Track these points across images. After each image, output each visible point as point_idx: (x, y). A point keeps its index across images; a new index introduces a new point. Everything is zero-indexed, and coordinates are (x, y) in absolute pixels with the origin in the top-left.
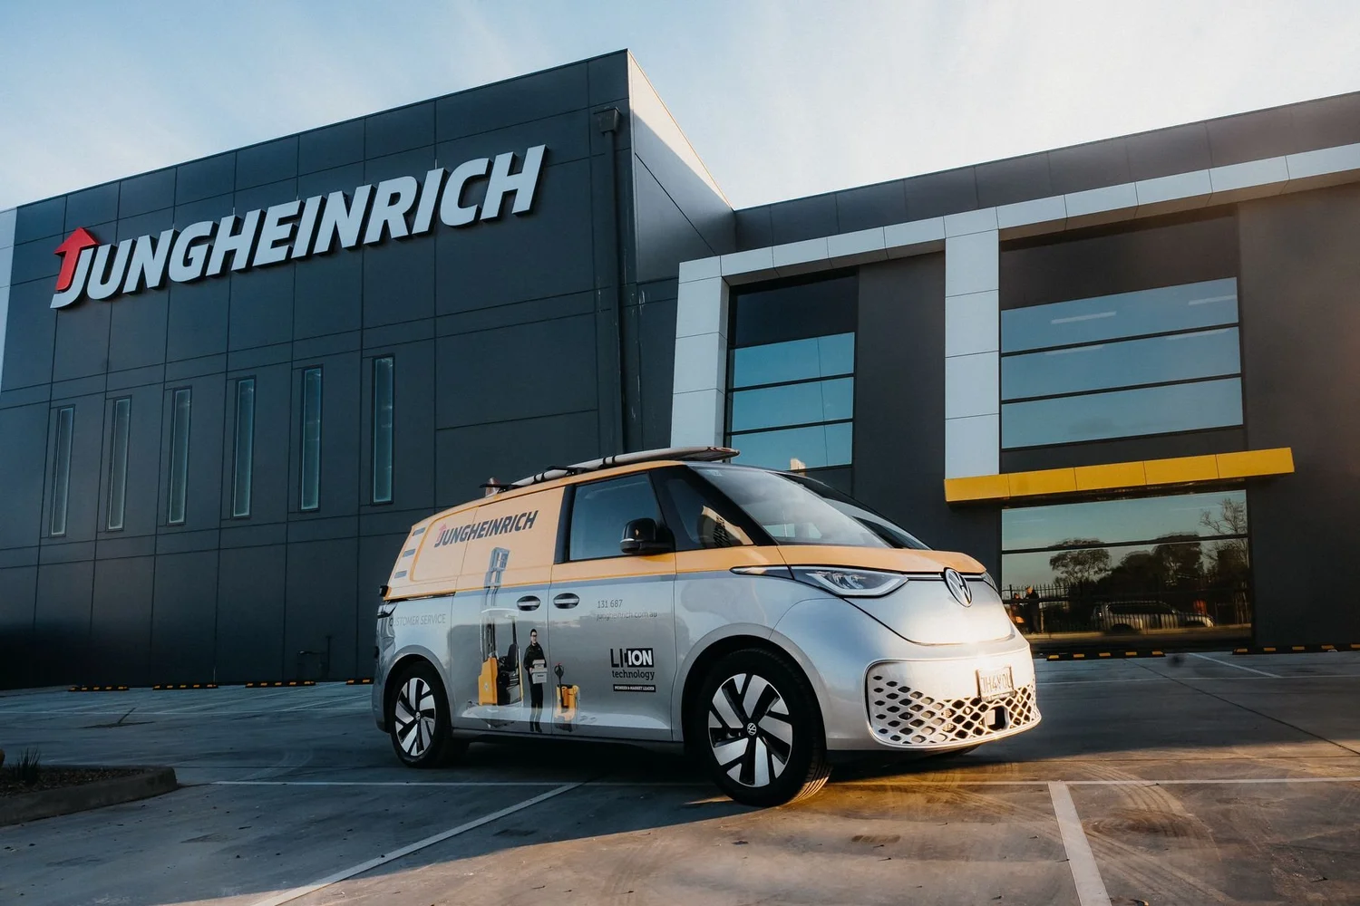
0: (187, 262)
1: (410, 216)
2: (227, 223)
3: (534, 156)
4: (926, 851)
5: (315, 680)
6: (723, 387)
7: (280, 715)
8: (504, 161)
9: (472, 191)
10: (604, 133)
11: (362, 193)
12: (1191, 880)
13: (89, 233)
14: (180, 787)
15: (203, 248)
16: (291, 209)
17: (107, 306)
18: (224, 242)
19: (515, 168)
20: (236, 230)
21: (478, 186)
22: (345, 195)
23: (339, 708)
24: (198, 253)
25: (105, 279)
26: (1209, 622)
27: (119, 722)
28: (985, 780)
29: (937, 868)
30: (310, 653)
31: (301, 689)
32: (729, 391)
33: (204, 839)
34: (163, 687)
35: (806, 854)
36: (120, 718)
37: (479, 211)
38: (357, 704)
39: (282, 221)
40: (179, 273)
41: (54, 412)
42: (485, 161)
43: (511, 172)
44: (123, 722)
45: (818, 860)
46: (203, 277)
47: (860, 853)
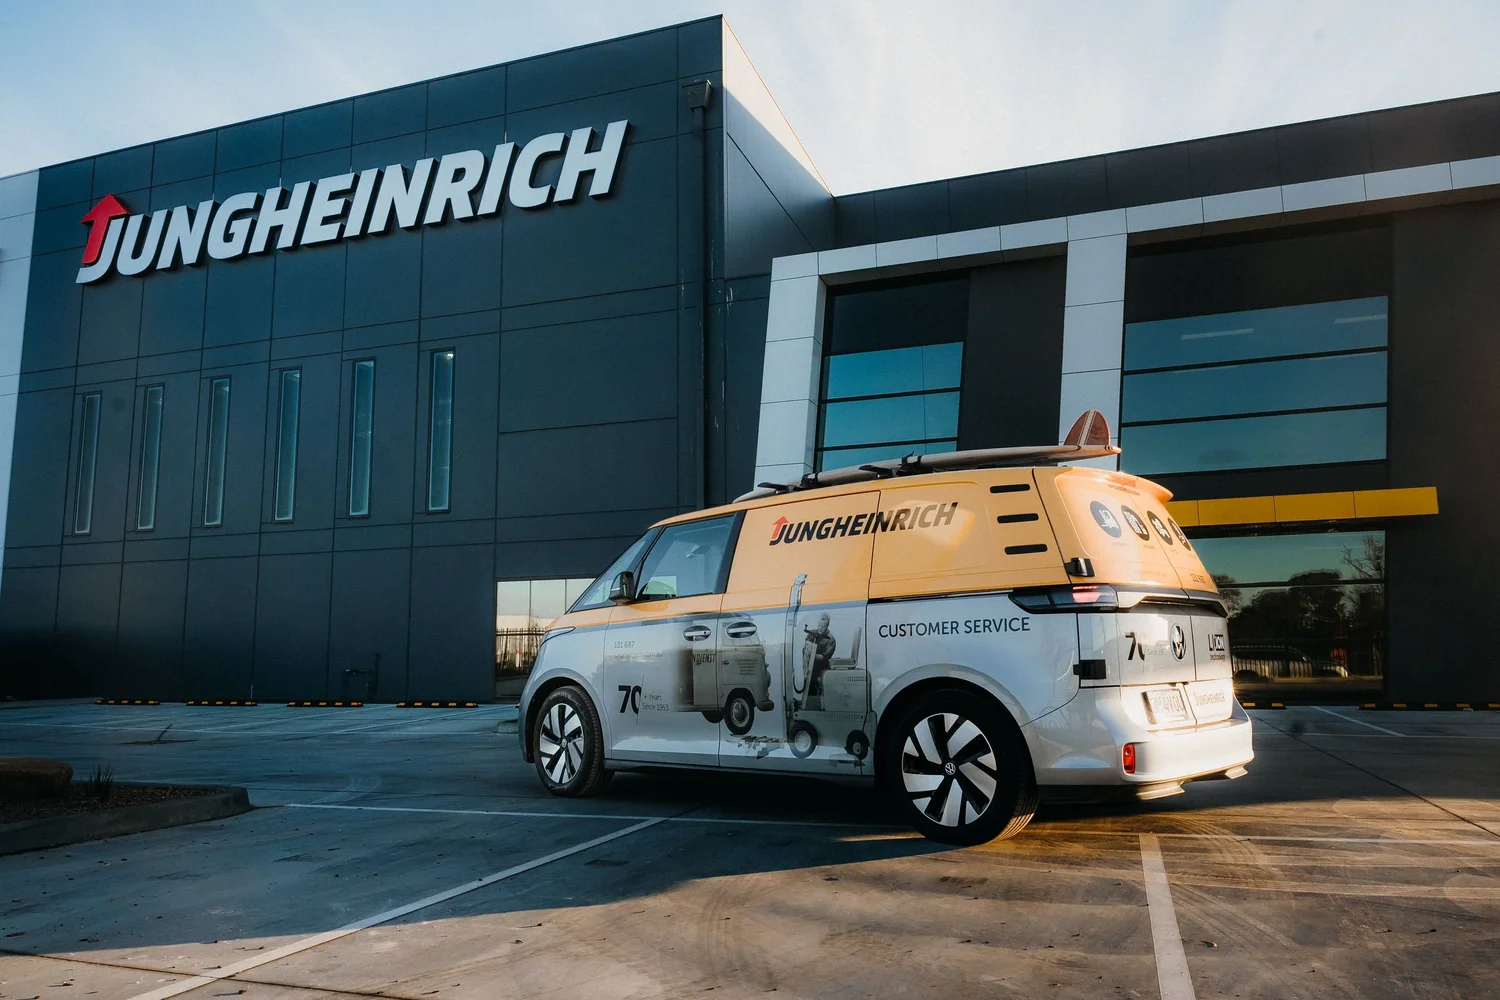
0: (228, 237)
1: (475, 194)
2: (273, 195)
3: (615, 132)
4: (1011, 892)
5: (363, 701)
6: (816, 398)
7: (331, 737)
8: (581, 137)
9: (546, 168)
10: (693, 109)
11: (423, 167)
12: (1262, 926)
13: (118, 199)
14: (253, 808)
15: (246, 223)
16: (343, 182)
17: (139, 282)
18: (269, 217)
19: (593, 145)
20: (283, 204)
21: (551, 164)
22: (403, 169)
23: (393, 733)
24: (241, 227)
25: (137, 253)
26: (1343, 672)
27: (158, 740)
28: (1077, 830)
29: (1021, 908)
30: (356, 671)
31: (348, 711)
32: (822, 402)
33: (296, 858)
34: (198, 703)
35: (894, 892)
36: (159, 734)
37: (552, 192)
38: (411, 729)
39: (334, 196)
40: (219, 250)
41: (79, 399)
42: (560, 137)
43: (589, 150)
44: (162, 739)
45: (907, 896)
46: (245, 254)
47: (949, 892)
